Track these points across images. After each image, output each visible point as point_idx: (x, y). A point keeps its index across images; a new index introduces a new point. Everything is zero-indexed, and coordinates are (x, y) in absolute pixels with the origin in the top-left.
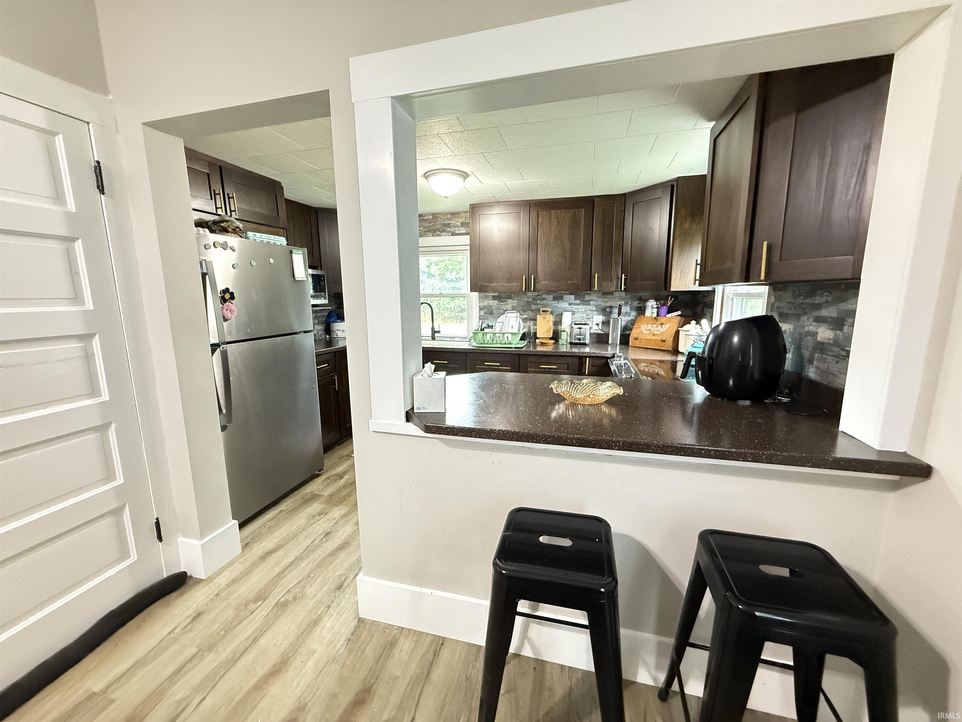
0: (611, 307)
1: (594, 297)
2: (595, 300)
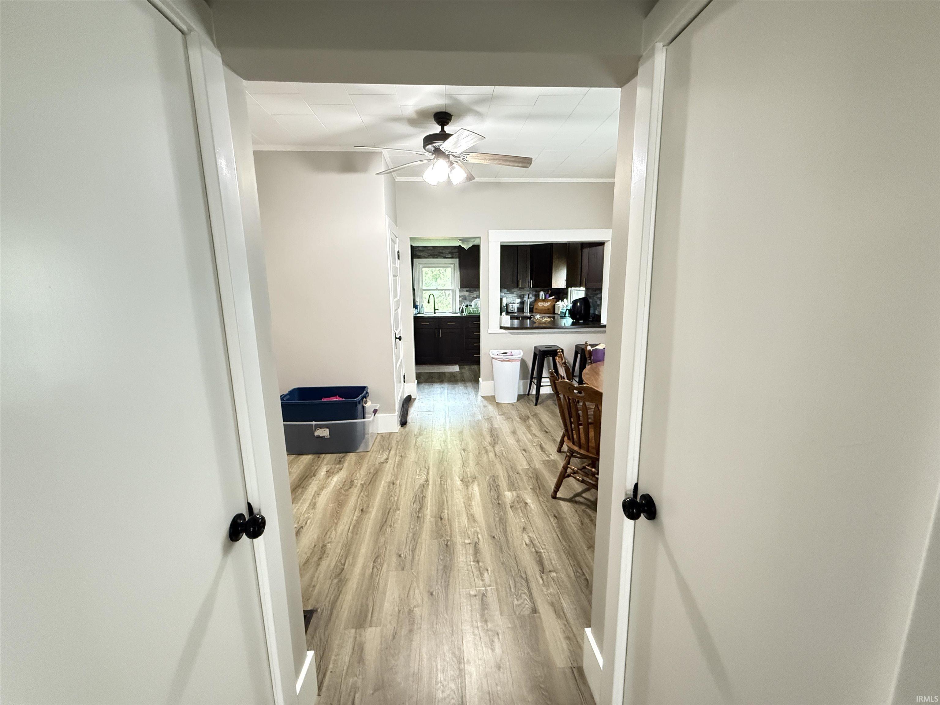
0: (524, 295)
1: (516, 290)
2: (517, 292)
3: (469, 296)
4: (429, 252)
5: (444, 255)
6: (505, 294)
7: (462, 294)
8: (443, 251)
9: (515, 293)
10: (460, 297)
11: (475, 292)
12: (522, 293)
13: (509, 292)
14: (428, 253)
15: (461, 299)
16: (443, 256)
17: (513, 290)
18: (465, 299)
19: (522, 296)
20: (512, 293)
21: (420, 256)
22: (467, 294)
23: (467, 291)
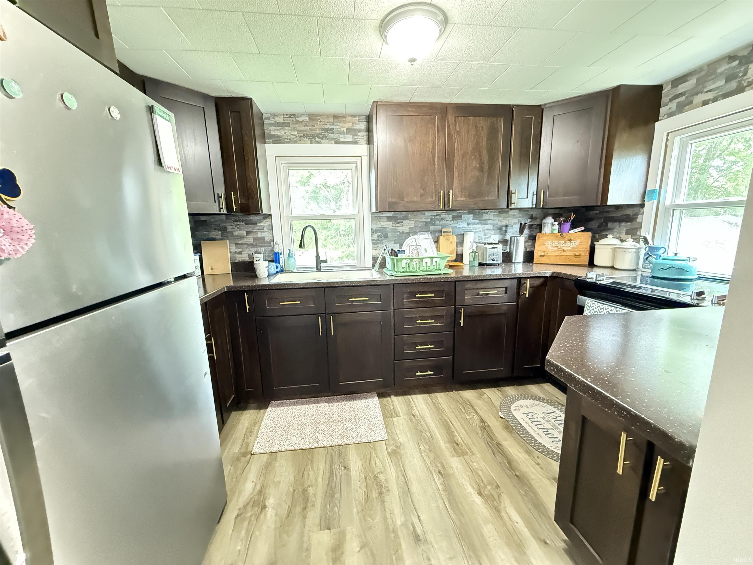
0: (507, 226)
1: (491, 216)
2: (493, 220)
3: (394, 231)
4: (302, 128)
5: (336, 136)
6: (469, 224)
7: (380, 225)
8: (334, 127)
9: (489, 222)
10: (374, 232)
11: (406, 222)
12: (505, 222)
13: (476, 221)
14: (298, 131)
15: (376, 236)
16: (333, 139)
17: (485, 217)
18: (386, 237)
19: (504, 229)
20: (483, 222)
21: (279, 137)
22: (389, 225)
23: (389, 219)
